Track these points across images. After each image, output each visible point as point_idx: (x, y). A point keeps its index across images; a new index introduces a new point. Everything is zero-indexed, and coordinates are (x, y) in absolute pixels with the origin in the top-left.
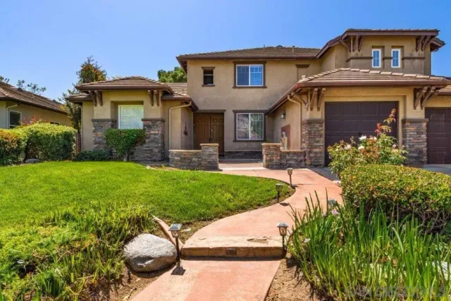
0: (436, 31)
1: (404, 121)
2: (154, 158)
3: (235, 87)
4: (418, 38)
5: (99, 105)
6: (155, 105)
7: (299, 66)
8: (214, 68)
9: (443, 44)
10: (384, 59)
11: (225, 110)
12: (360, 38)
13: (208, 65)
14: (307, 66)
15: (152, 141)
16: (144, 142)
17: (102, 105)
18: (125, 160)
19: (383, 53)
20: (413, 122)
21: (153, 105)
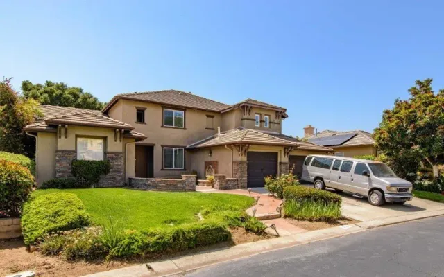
0: (285, 110)
1: (281, 163)
2: (117, 184)
3: (162, 126)
4: (277, 112)
5: (63, 137)
6: (118, 141)
7: (208, 116)
8: (146, 109)
9: (287, 116)
10: (261, 121)
11: (154, 145)
12: (251, 107)
13: (141, 106)
14: (213, 117)
15: (115, 171)
16: (109, 172)
17: (66, 137)
18: (93, 186)
19: (261, 117)
20: (285, 164)
21: (116, 141)
